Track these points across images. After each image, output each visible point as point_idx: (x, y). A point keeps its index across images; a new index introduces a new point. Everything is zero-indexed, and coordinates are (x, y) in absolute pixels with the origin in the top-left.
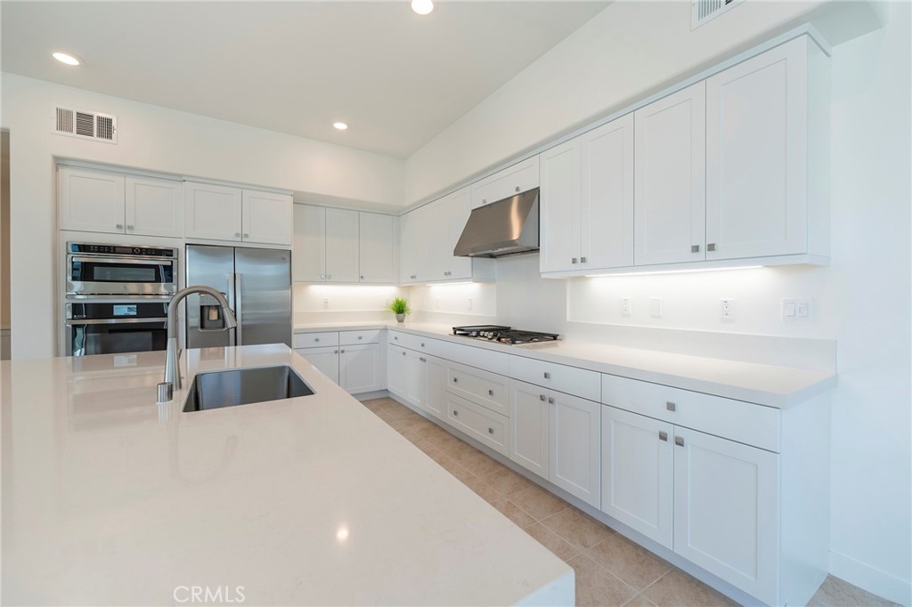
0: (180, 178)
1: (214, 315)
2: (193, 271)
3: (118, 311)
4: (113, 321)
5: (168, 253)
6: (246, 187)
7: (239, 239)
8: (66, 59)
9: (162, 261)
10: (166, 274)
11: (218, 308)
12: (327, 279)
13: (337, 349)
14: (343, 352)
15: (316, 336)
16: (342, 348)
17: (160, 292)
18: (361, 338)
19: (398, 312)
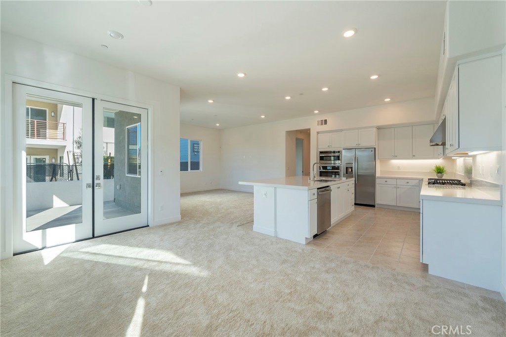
0: (341, 130)
1: (350, 170)
2: (344, 154)
3: (328, 168)
4: (327, 171)
5: (339, 152)
6: (360, 128)
7: (357, 145)
8: (316, 112)
9: (337, 154)
10: (338, 158)
11: (352, 168)
12: (395, 157)
13: (396, 186)
14: (399, 187)
15: (386, 180)
17: (338, 163)
18: (408, 183)
19: (438, 173)
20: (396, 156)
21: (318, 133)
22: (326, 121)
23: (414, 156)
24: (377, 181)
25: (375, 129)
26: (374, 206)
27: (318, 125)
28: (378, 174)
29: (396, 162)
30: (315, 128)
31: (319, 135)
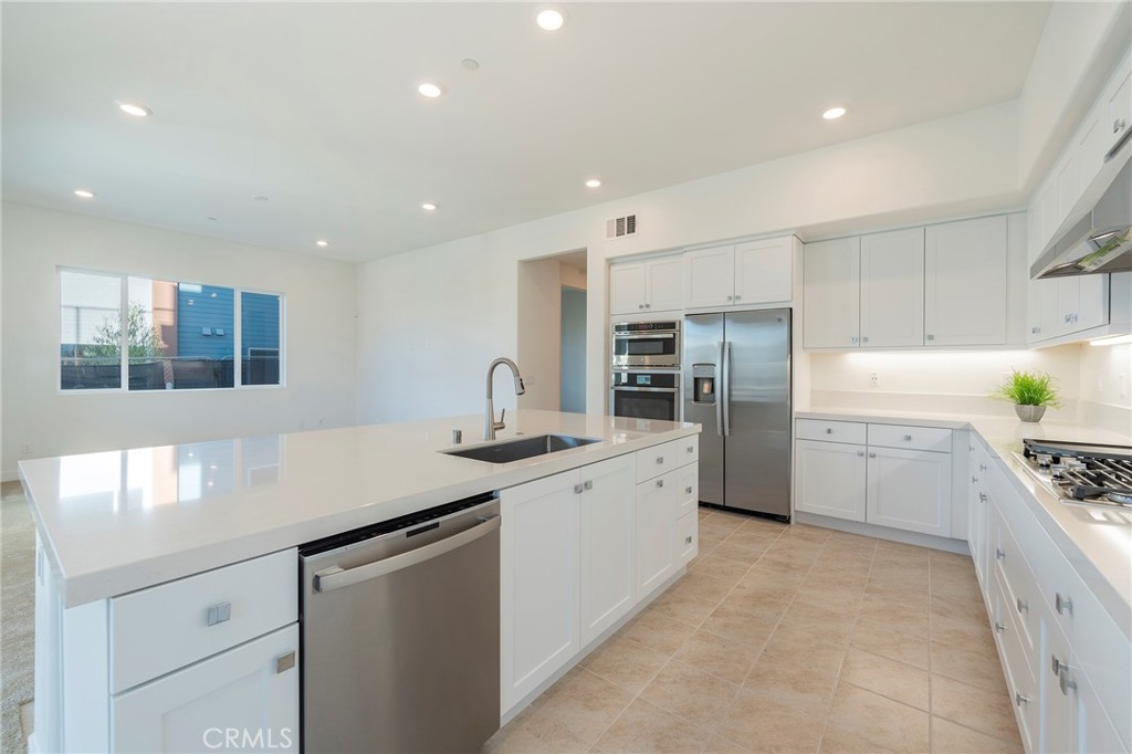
0: (678, 251)
1: (706, 388)
2: (695, 345)
3: (639, 380)
4: (636, 389)
5: (671, 325)
6: (739, 240)
7: (731, 303)
8: (593, 184)
9: (667, 334)
10: (669, 347)
11: (711, 380)
12: (862, 343)
13: (863, 449)
14: (873, 456)
15: (829, 425)
16: (871, 450)
18: (909, 438)
19: (1024, 401)
20: (866, 339)
21: (610, 262)
22: (632, 220)
23: (931, 337)
24: (799, 429)
25: (789, 243)
26: (785, 520)
27: (608, 236)
28: (801, 405)
29: (862, 362)
30: (601, 245)
31: (614, 268)
